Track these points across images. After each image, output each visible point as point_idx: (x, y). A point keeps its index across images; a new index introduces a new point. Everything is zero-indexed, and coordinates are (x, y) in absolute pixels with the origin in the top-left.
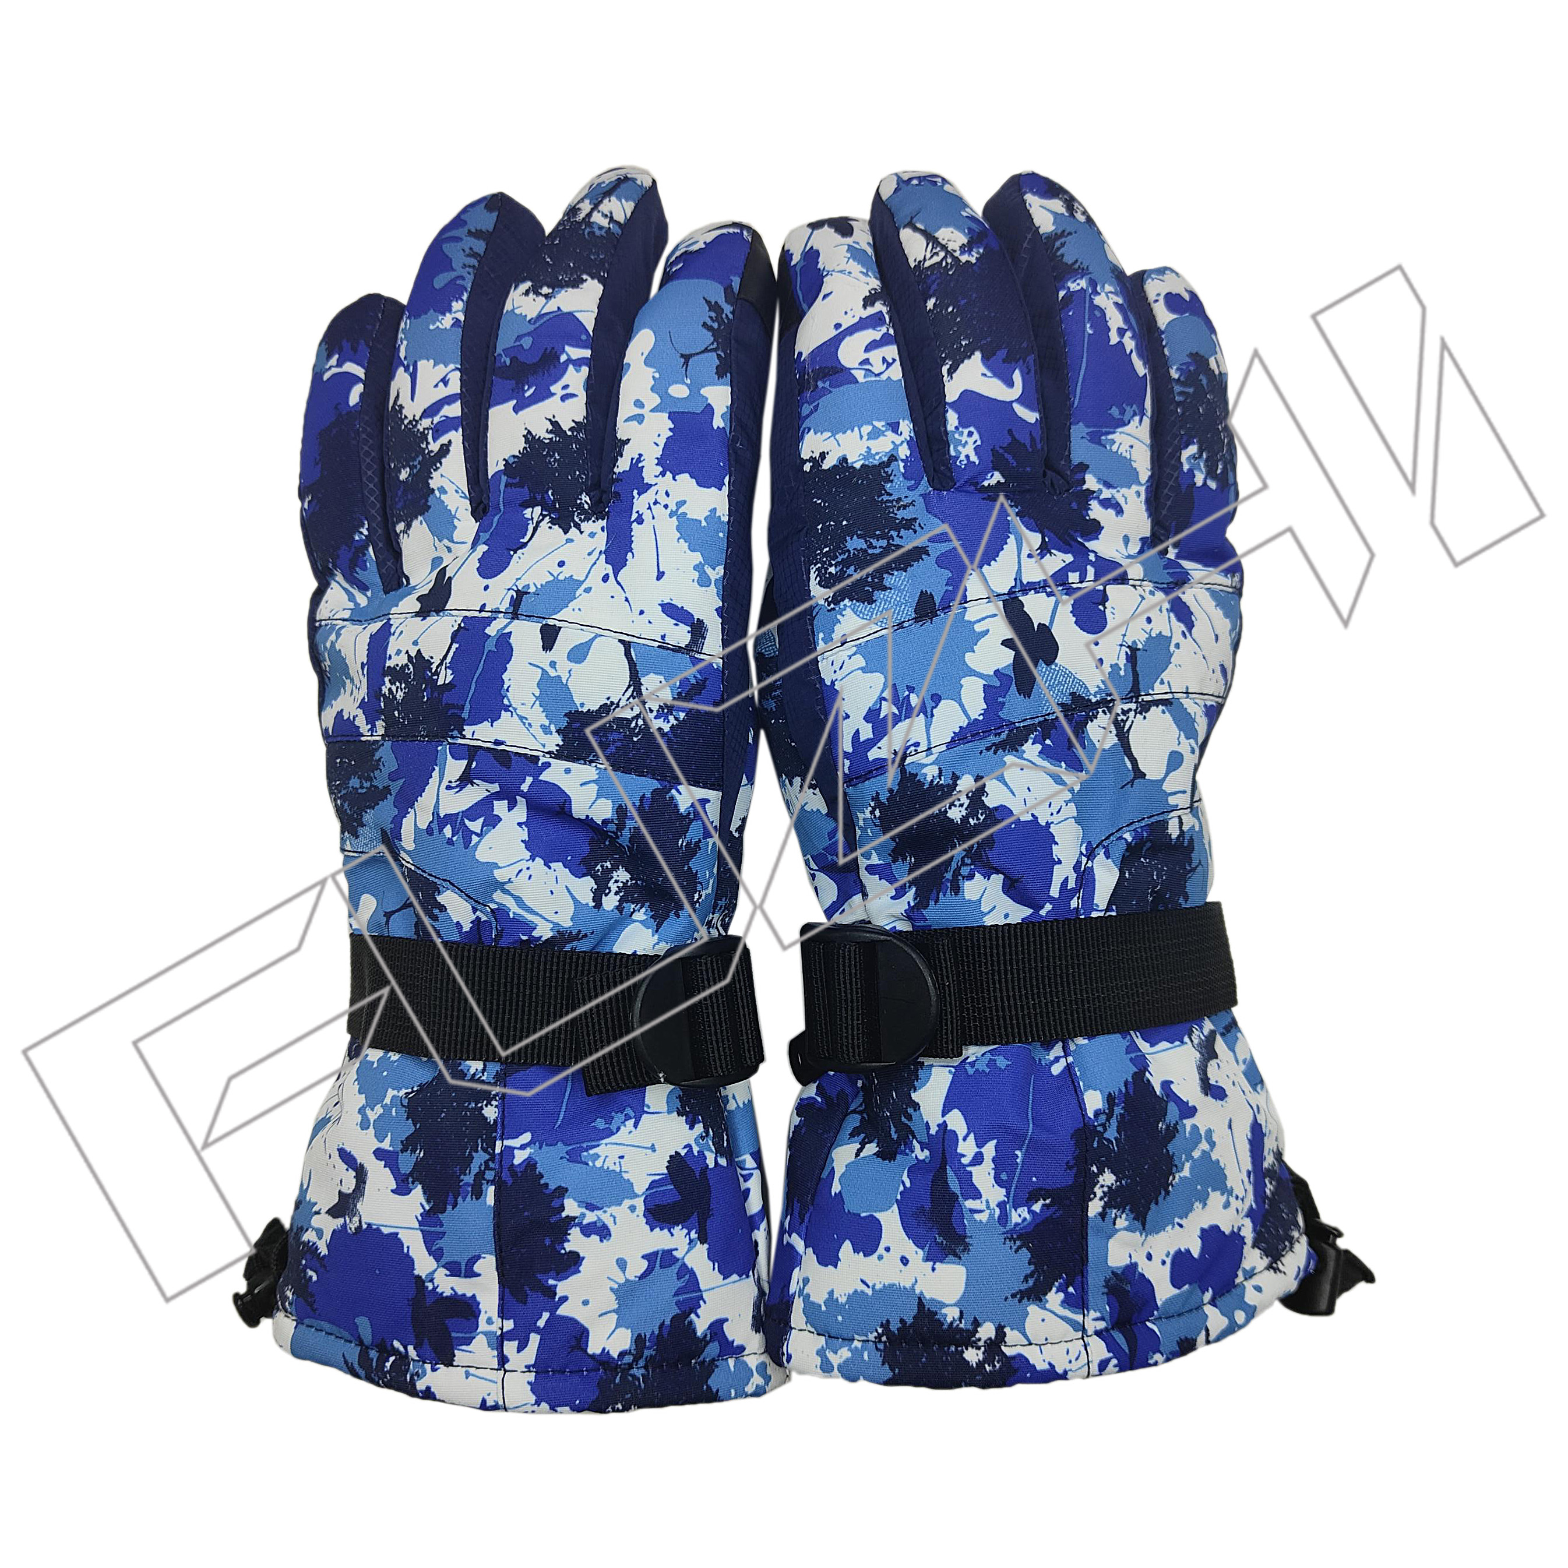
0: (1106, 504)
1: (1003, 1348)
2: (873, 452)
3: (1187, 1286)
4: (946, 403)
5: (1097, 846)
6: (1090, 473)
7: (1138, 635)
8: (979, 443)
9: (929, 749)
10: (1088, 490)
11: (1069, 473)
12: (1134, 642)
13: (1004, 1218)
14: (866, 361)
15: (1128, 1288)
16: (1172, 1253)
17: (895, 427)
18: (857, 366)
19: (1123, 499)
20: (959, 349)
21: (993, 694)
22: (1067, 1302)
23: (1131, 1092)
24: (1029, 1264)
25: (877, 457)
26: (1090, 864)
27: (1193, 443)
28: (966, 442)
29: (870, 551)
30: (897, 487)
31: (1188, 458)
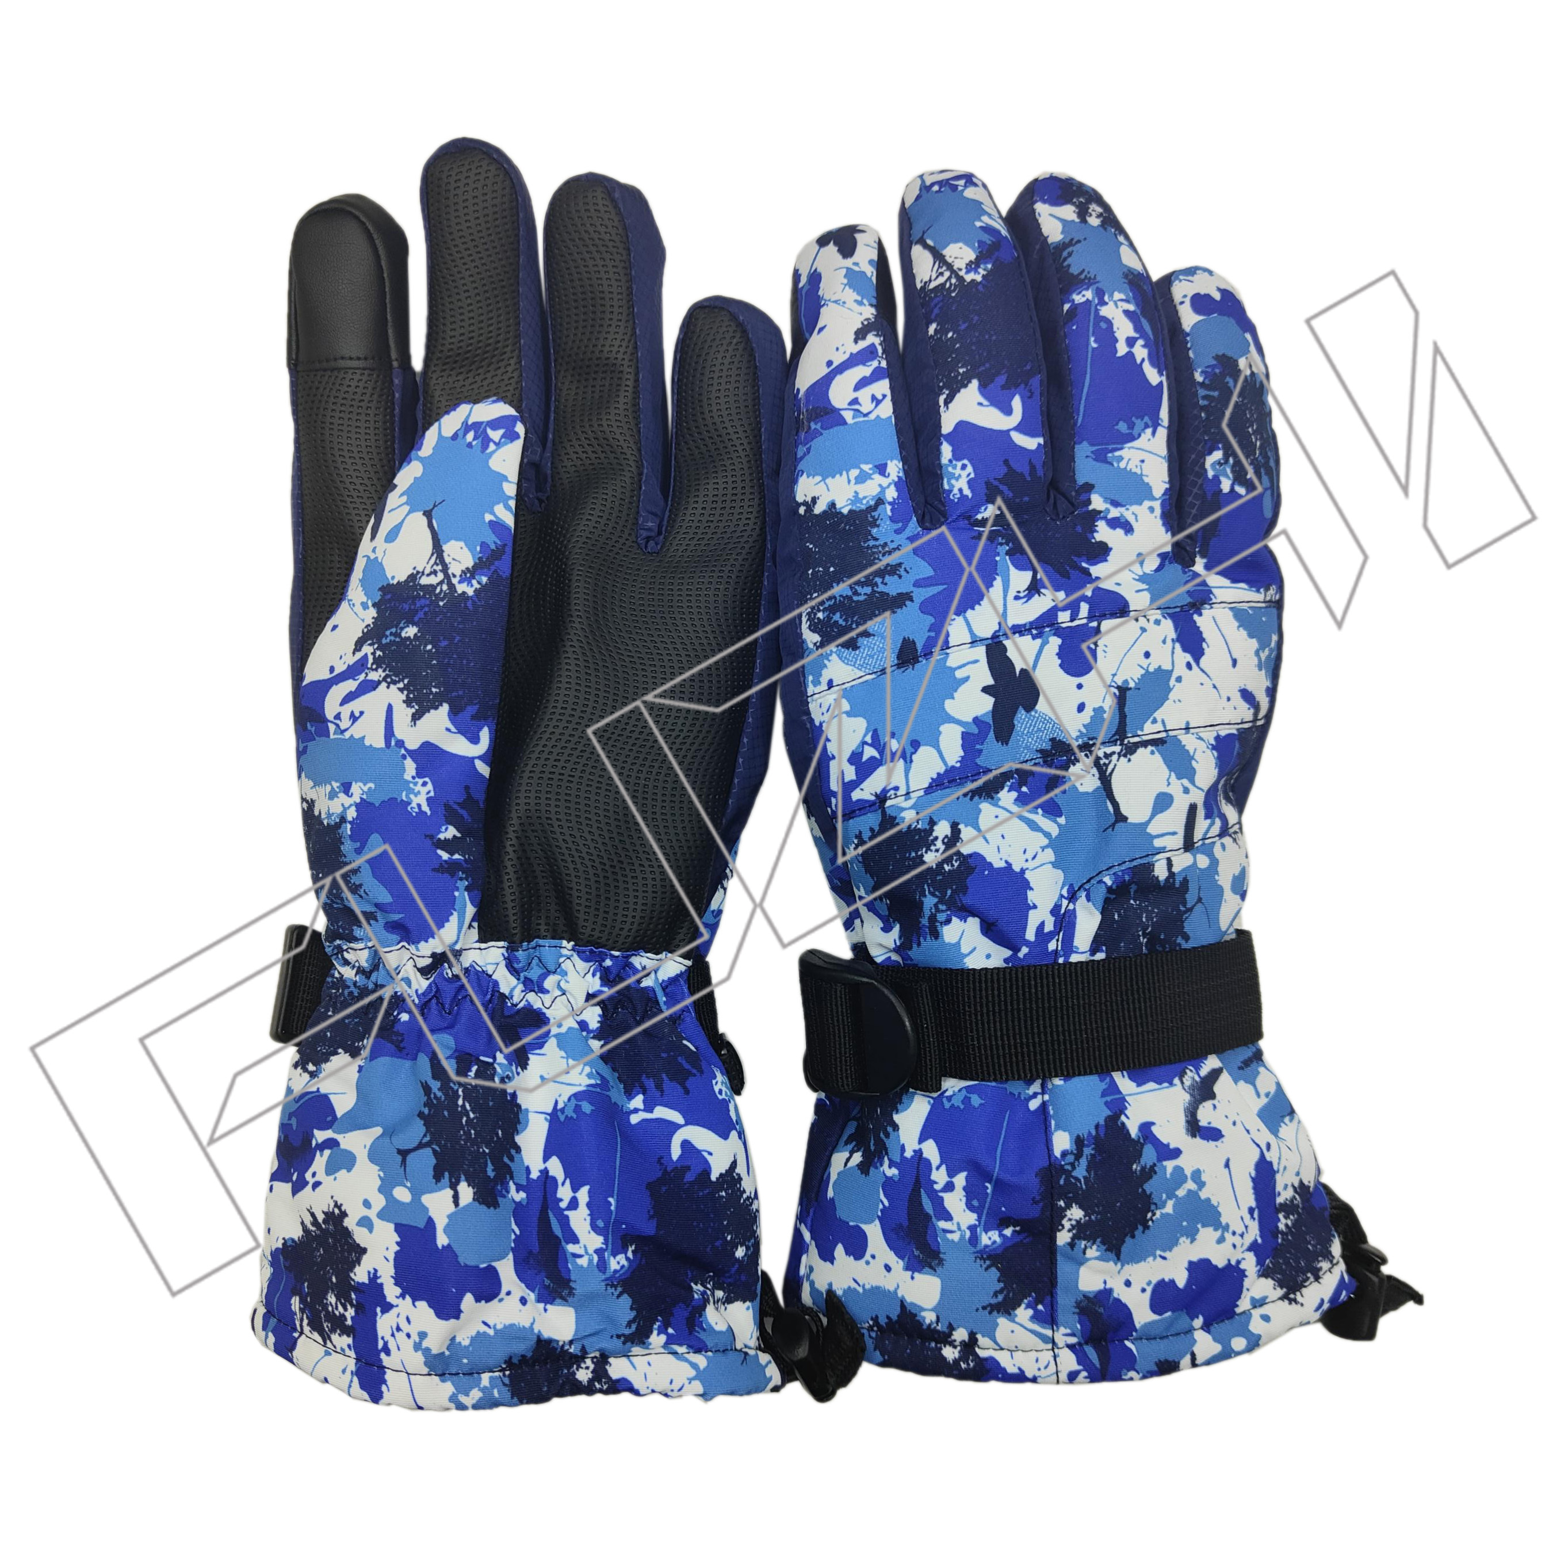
0: (1115, 523)
1: (977, 1349)
2: (861, 496)
3: (1169, 1314)
4: (942, 435)
5: (1079, 889)
6: (1096, 492)
7: (1131, 673)
8: (972, 476)
9: (908, 793)
10: (1094, 510)
11: (1073, 494)
12: (1126, 681)
13: (974, 1240)
14: (855, 401)
15: (1101, 1310)
16: (1154, 1282)
17: (882, 469)
18: (846, 406)
19: (1133, 517)
20: (956, 377)
21: (970, 742)
22: (1036, 1318)
23: (1102, 1135)
24: (999, 1281)
25: (864, 502)
26: (1071, 907)
27: (1218, 449)
28: (960, 476)
29: (855, 598)
30: (884, 531)
31: (1213, 465)
